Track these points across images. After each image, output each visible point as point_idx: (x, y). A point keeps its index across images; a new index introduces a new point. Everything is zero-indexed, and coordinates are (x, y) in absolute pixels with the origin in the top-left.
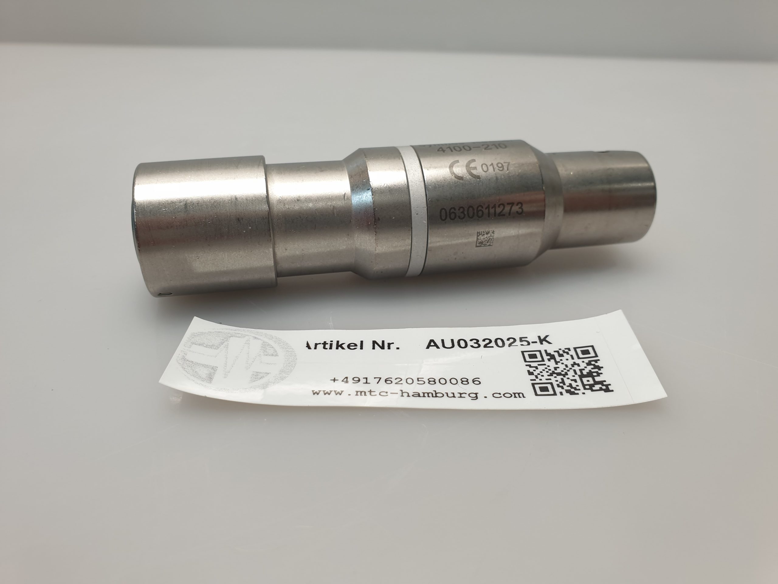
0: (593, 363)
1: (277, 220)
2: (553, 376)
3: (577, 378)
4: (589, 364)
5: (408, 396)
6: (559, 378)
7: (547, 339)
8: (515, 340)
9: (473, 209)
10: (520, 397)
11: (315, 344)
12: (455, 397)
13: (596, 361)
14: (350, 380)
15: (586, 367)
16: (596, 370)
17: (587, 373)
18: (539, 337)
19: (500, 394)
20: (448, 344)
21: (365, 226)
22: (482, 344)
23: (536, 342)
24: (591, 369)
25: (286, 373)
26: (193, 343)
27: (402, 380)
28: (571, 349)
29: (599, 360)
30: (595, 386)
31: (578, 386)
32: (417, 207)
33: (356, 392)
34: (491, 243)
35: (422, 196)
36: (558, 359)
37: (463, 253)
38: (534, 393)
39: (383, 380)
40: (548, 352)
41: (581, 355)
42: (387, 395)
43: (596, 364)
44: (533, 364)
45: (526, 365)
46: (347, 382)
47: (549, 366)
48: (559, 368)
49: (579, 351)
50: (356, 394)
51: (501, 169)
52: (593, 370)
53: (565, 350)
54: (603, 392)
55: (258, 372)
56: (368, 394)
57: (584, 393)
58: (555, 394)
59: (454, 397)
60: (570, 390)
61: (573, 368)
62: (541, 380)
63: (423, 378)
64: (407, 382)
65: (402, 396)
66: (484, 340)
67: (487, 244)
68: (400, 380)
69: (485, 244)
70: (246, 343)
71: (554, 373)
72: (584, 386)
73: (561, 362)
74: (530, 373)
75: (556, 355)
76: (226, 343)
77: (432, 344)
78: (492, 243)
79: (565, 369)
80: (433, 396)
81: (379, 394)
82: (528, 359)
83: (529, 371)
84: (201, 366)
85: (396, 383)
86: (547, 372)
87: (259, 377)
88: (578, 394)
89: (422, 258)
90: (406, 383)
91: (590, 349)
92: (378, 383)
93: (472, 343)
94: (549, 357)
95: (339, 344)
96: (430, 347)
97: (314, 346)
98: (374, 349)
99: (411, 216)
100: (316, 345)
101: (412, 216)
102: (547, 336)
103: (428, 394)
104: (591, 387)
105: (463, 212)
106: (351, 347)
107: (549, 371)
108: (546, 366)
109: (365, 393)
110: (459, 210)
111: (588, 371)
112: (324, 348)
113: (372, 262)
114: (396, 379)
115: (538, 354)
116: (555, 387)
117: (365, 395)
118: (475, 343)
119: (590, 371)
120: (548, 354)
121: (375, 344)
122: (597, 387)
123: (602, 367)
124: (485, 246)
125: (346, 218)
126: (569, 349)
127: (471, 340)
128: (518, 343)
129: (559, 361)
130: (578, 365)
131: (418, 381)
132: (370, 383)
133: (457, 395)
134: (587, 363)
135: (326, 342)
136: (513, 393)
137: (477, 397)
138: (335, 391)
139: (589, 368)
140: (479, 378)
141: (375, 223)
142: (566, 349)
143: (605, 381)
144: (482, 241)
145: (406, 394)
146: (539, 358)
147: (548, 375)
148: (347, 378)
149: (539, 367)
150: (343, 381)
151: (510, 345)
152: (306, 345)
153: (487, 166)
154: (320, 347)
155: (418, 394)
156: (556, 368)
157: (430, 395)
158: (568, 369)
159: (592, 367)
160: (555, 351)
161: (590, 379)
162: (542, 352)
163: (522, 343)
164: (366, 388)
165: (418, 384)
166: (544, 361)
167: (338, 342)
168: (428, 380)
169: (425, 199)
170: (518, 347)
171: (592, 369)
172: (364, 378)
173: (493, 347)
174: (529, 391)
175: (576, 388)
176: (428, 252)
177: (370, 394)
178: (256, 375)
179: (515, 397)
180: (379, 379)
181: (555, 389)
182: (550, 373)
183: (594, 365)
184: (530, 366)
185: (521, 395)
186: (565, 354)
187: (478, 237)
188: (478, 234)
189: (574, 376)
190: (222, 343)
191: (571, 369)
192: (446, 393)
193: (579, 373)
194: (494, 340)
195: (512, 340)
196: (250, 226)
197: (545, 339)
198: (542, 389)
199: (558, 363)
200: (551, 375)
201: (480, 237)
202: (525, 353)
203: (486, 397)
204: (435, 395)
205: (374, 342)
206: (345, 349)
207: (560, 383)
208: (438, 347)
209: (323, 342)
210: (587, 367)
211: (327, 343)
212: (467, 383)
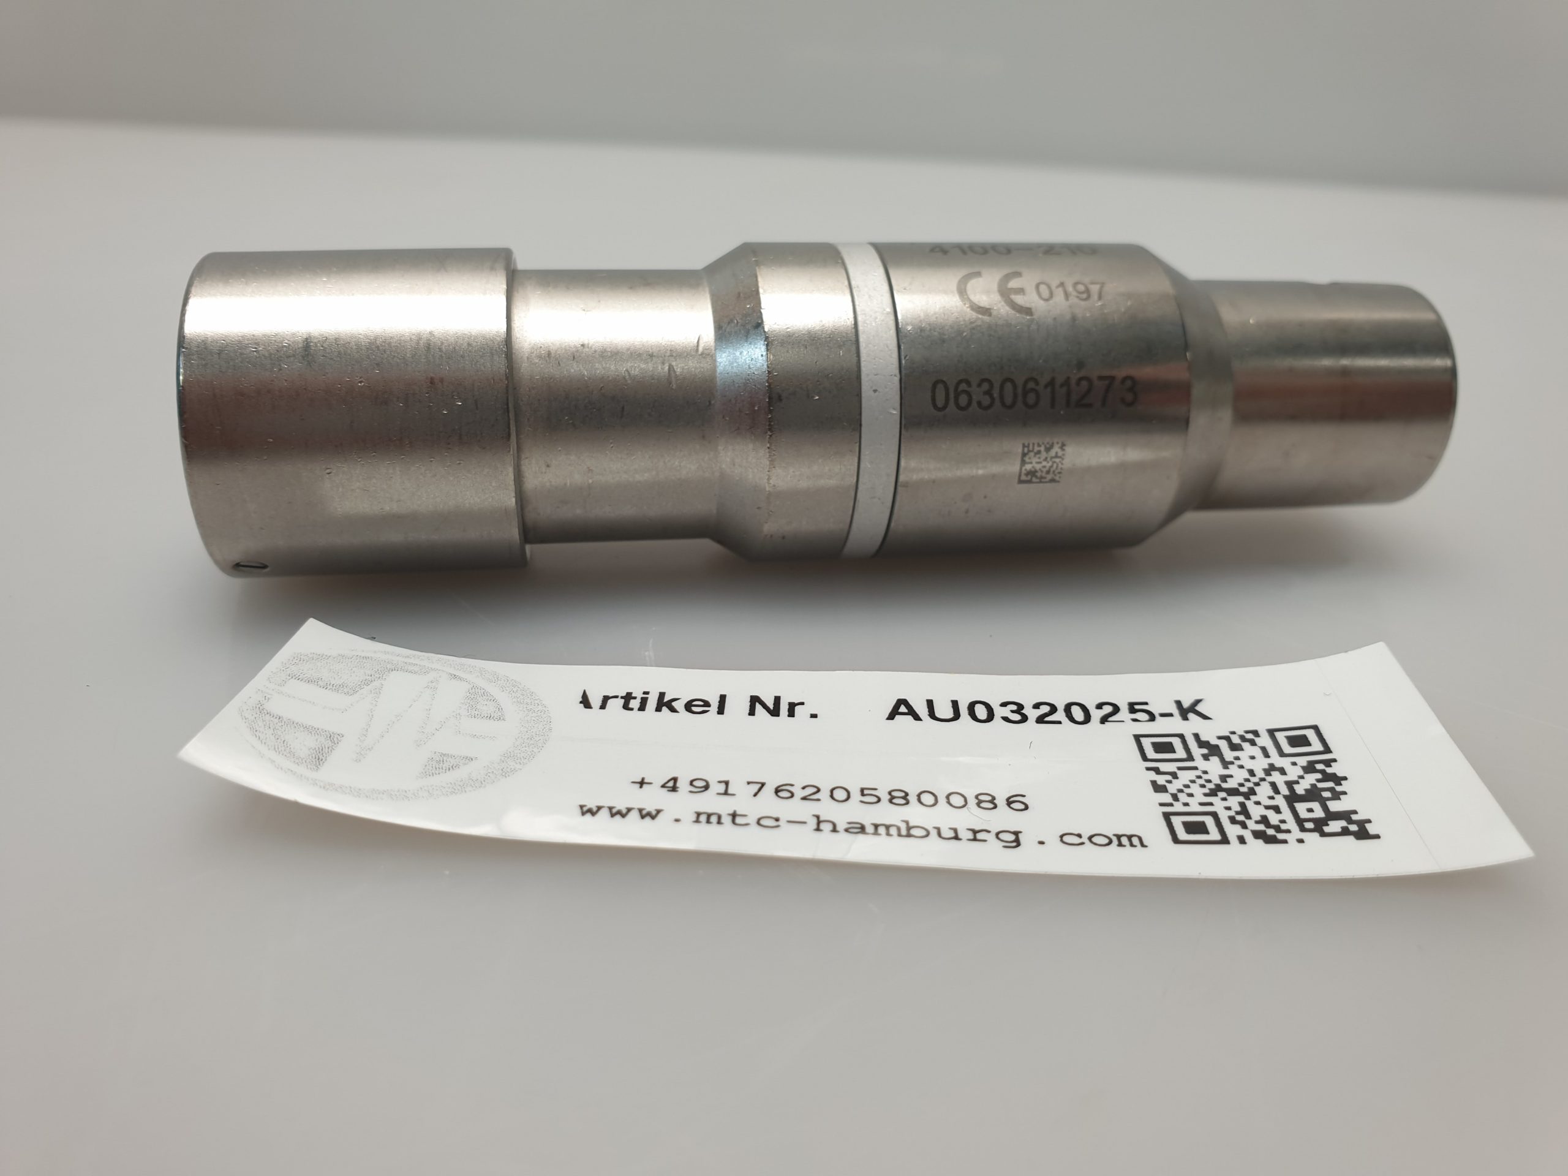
0: (1320, 767)
1: (530, 391)
2: (1217, 795)
3: (1280, 801)
4: (1310, 768)
5: (834, 830)
6: (1234, 802)
7: (1199, 708)
8: (1116, 709)
9: (1015, 387)
10: (1132, 845)
11: (602, 697)
12: (960, 839)
13: (1327, 763)
14: (683, 784)
15: (1302, 777)
16: (1330, 784)
17: (1306, 790)
18: (1179, 704)
19: (1079, 836)
20: (944, 710)
21: (747, 414)
22: (1033, 714)
23: (1171, 715)
24: (1315, 782)
25: (518, 761)
26: (292, 676)
27: (819, 790)
28: (1260, 733)
29: (1335, 760)
30: (1329, 822)
31: (1283, 822)
32: (876, 375)
33: (695, 815)
34: (1055, 475)
35: (887, 347)
36: (1229, 755)
37: (985, 497)
38: (1169, 837)
39: (769, 790)
40: (1203, 738)
41: (1287, 749)
42: (778, 826)
43: (1329, 770)
44: (1164, 767)
45: (1148, 769)
46: (674, 789)
47: (1205, 772)
48: (1231, 776)
49: (1281, 737)
50: (694, 819)
51: (1084, 296)
52: (1320, 785)
53: (1245, 735)
54: (1351, 838)
55: (444, 755)
56: (726, 820)
57: (1301, 841)
58: (1225, 840)
59: (956, 838)
60: (1264, 832)
61: (1269, 779)
62: (1186, 804)
63: (876, 789)
64: (832, 796)
65: (818, 829)
66: (1037, 706)
67: (1045, 478)
68: (815, 790)
69: (1042, 477)
70: (427, 687)
71: (1219, 788)
72: (1300, 822)
73: (1237, 763)
74: (1158, 788)
75: (1223, 745)
76: (376, 684)
77: (903, 709)
78: (1058, 475)
79: (1248, 780)
80: (900, 835)
81: (755, 820)
82: (1151, 753)
83: (1154, 783)
84: (302, 729)
85: (804, 798)
86: (1203, 786)
87: (446, 765)
88: (1285, 842)
89: (883, 503)
90: (831, 799)
91: (1311, 735)
92: (755, 795)
93: (1006, 712)
94: (1205, 751)
95: (666, 700)
96: (897, 716)
97: (601, 702)
98: (754, 715)
99: (859, 395)
100: (606, 699)
101: (863, 395)
102: (1198, 702)
103: (888, 827)
104: (1319, 826)
105: (988, 393)
106: (694, 709)
107: (1206, 784)
108: (1198, 773)
109: (719, 817)
110: (979, 385)
111: (1309, 787)
112: (626, 707)
113: (759, 508)
114: (804, 788)
115: (1177, 743)
116: (1223, 824)
117: (719, 822)
118: (1013, 711)
119: (1313, 786)
120: (1202, 744)
121: (757, 704)
122: (1335, 826)
123: (1345, 778)
124: (1041, 482)
125: (700, 396)
126: (1256, 733)
127: (1004, 705)
128: (1124, 714)
129: (1232, 760)
130: (1283, 772)
131: (863, 795)
132: (734, 795)
133: (965, 835)
134: (1303, 768)
135: (631, 693)
136: (1114, 835)
137: (1017, 843)
138: (640, 810)
139: (1311, 779)
140: (1024, 796)
141: (769, 407)
142: (1247, 732)
143: (1355, 812)
144: (1033, 467)
145: (830, 827)
146: (1181, 753)
147: (1206, 795)
148: (675, 780)
149: (1180, 773)
150: (663, 786)
151: (1104, 720)
152: (581, 700)
153: (1049, 287)
154: (616, 705)
155: (859, 826)
156: (1224, 778)
157: (893, 831)
158: (1255, 780)
159: (1319, 776)
160: (1220, 738)
161: (1315, 806)
162: (1187, 738)
163: (1134, 716)
164: (724, 806)
165: (862, 802)
166: (1193, 760)
167: (662, 695)
168: (890, 793)
169: (895, 355)
170: (1125, 727)
171: (1319, 781)
172: (720, 782)
173: (1060, 723)
174: (1155, 832)
175: (1279, 826)
176: (899, 489)
177: (734, 822)
178: (438, 762)
179: (1120, 845)
180: (760, 785)
181: (1224, 827)
182: (1210, 789)
183: (1323, 772)
184: (1157, 771)
185: (1135, 841)
186: (1246, 745)
187: (1024, 459)
188: (1026, 450)
189: (1272, 798)
190: (367, 683)
191: (1263, 780)
192: (935, 828)
193: (1284, 790)
194: (1063, 707)
195: (1108, 709)
196: (460, 399)
197: (1193, 709)
198: (1190, 828)
199: (1230, 766)
200: (1213, 793)
201: (1030, 458)
202: (1143, 740)
203: (1041, 843)
204: (908, 832)
205: (755, 700)
206: (677, 712)
207: (1238, 813)
208: (917, 718)
209: (624, 694)
210: (1306, 776)
211: (633, 695)
212: (991, 806)
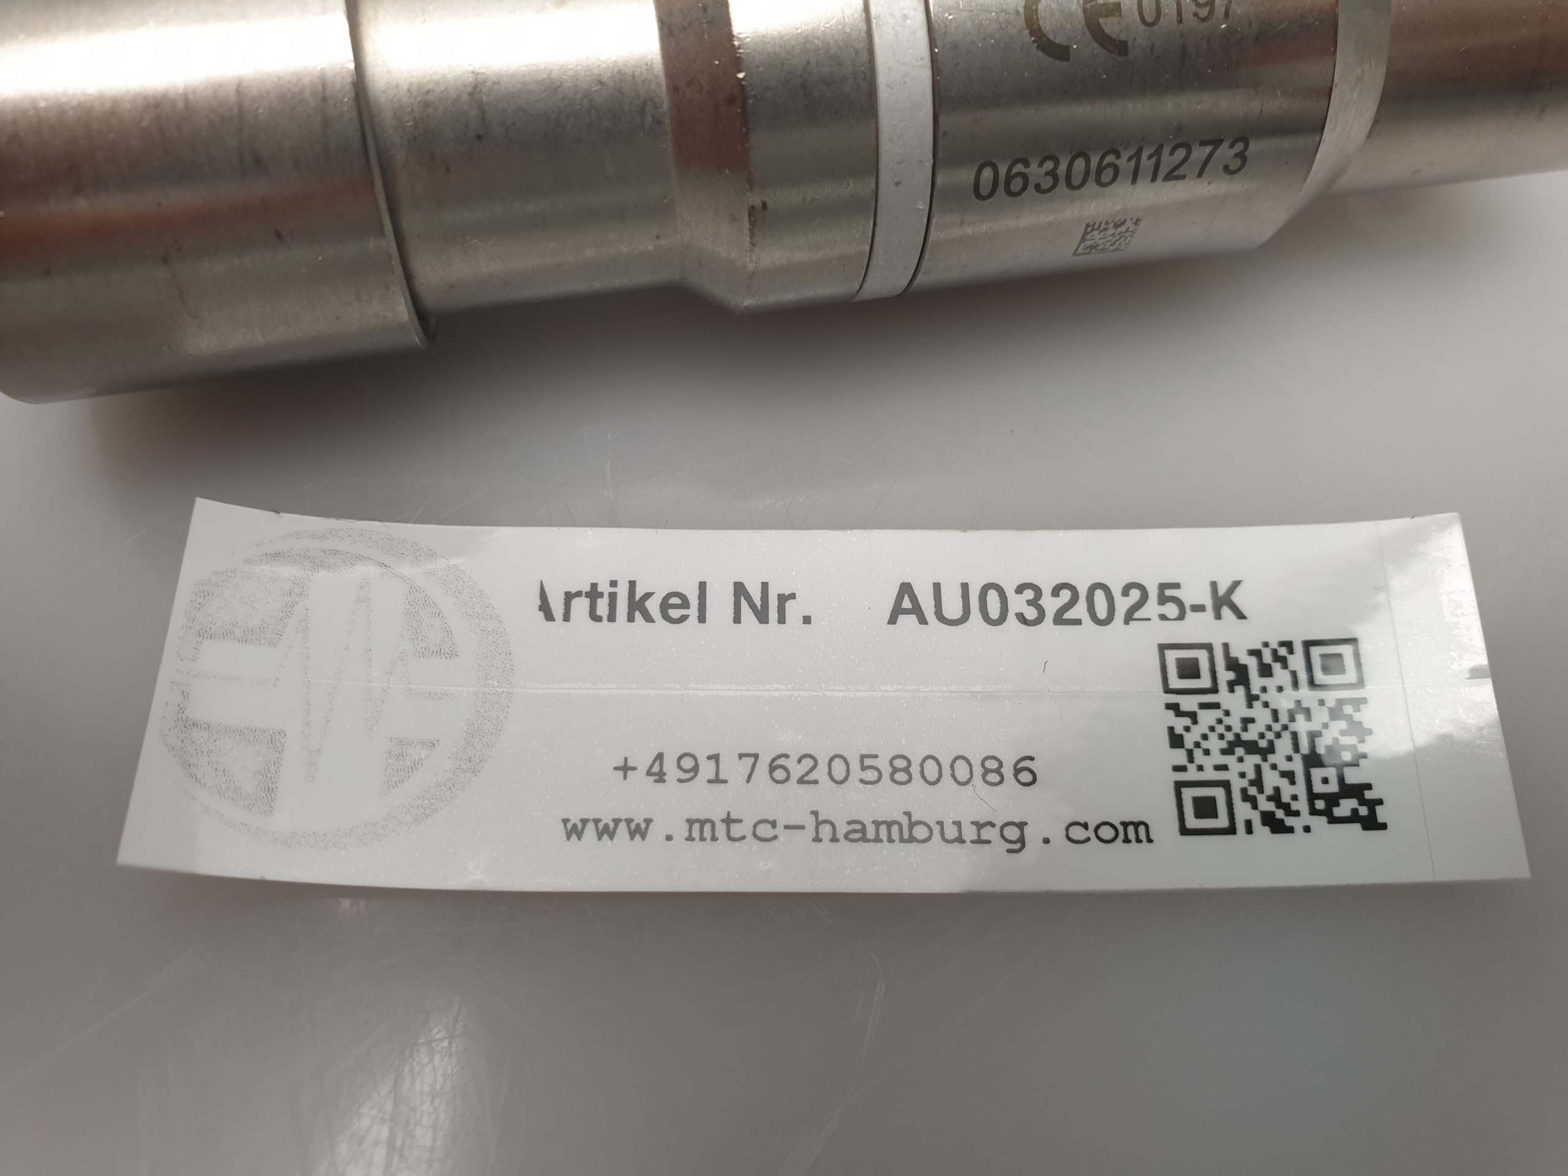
0: (1348, 710)
2: (1233, 753)
3: (1297, 766)
4: (1337, 712)
5: (834, 839)
6: (1250, 764)
7: (1235, 598)
8: (1144, 596)
9: (1086, 161)
10: (1138, 840)
11: (566, 593)
12: (964, 841)
13: (1357, 705)
14: (670, 767)
15: (1326, 726)
17: (1327, 748)
18: (1214, 588)
19: (1086, 826)
20: (952, 604)
22: (1051, 607)
23: (1203, 608)
24: (1337, 735)
27: (816, 764)
28: (1294, 646)
29: (1365, 700)
30: (1341, 801)
31: (1295, 798)
33: (687, 826)
34: (1122, 246)
36: (1256, 684)
38: (1177, 825)
39: (763, 768)
40: (1234, 654)
41: (1319, 676)
42: (775, 838)
43: (1356, 716)
44: (1185, 703)
45: (1167, 706)
46: (661, 777)
47: (1227, 713)
48: (1253, 721)
49: (1315, 655)
50: (687, 833)
53: (1278, 649)
54: (1357, 827)
55: (403, 742)
56: (721, 831)
57: (1307, 829)
58: (1232, 828)
59: (960, 839)
60: (1273, 814)
61: (1292, 726)
62: (1200, 768)
63: (876, 756)
64: (830, 774)
65: (817, 838)
66: (1056, 591)
67: (1108, 249)
68: (812, 763)
69: (1103, 249)
70: (358, 597)
71: (1238, 742)
72: (1312, 799)
73: (1263, 697)
74: (1174, 740)
75: (1253, 666)
77: (906, 602)
78: (1126, 245)
79: (1269, 728)
80: (901, 839)
81: (751, 830)
82: (1173, 678)
83: (1170, 731)
85: (801, 780)
86: (1222, 737)
87: (407, 762)
88: (1291, 830)
90: (828, 778)
91: (1347, 653)
92: (749, 779)
93: (1021, 603)
94: (1231, 676)
95: (637, 597)
96: (900, 617)
97: (563, 607)
98: (740, 621)
100: (568, 599)
102: (1235, 586)
103: (889, 826)
104: (1329, 808)
105: (1052, 174)
106: (672, 613)
107: (1225, 733)
108: (1220, 714)
109: (713, 827)
110: (1041, 164)
111: (1331, 743)
112: (593, 614)
114: (800, 761)
115: (1203, 660)
116: (1234, 801)
117: (713, 837)
118: (1029, 603)
120: (1231, 663)
121: (743, 600)
122: (1345, 807)
123: (1370, 731)
124: (1101, 252)
126: (1290, 647)
127: (1020, 590)
128: (1152, 608)
129: (1258, 692)
130: (1308, 715)
131: (863, 768)
132: (725, 781)
133: (969, 832)
134: (1331, 710)
135: (597, 585)
136: (1121, 824)
137: (1022, 843)
138: (628, 822)
139: (1336, 729)
140: (1032, 755)
142: (1281, 644)
143: (1369, 787)
144: (1095, 244)
145: (829, 831)
146: (1206, 679)
147: (1223, 752)
148: (661, 758)
149: (1200, 714)
150: (649, 773)
151: (1129, 617)
152: (540, 603)
154: (581, 610)
155: (860, 827)
156: (1245, 723)
157: (895, 832)
158: (1277, 727)
159: (1344, 725)
160: (1251, 653)
162: (1215, 653)
163: (1163, 610)
164: (717, 805)
165: (862, 781)
166: (1218, 691)
167: (632, 587)
168: (891, 762)
170: (1152, 628)
171: (1342, 732)
172: (709, 758)
173: (1080, 622)
174: (1164, 815)
175: (1288, 805)
177: (729, 834)
178: (398, 758)
179: (1127, 840)
180: (752, 760)
181: (1234, 806)
182: (1228, 742)
183: (1349, 718)
184: (1177, 710)
185: (1142, 832)
186: (1276, 667)
187: (1087, 234)
188: (1089, 229)
189: (1290, 759)
191: (1285, 727)
192: (937, 823)
193: (1305, 747)
194: (1086, 594)
195: (1135, 596)
197: (1228, 598)
198: (1200, 808)
199: (1254, 703)
200: (1230, 749)
201: (1092, 236)
202: (1167, 653)
203: (1046, 841)
204: (911, 832)
205: (739, 591)
206: (653, 621)
207: (1251, 783)
208: (923, 619)
209: (589, 589)
210: (1331, 724)
211: (599, 590)
212: (997, 778)
